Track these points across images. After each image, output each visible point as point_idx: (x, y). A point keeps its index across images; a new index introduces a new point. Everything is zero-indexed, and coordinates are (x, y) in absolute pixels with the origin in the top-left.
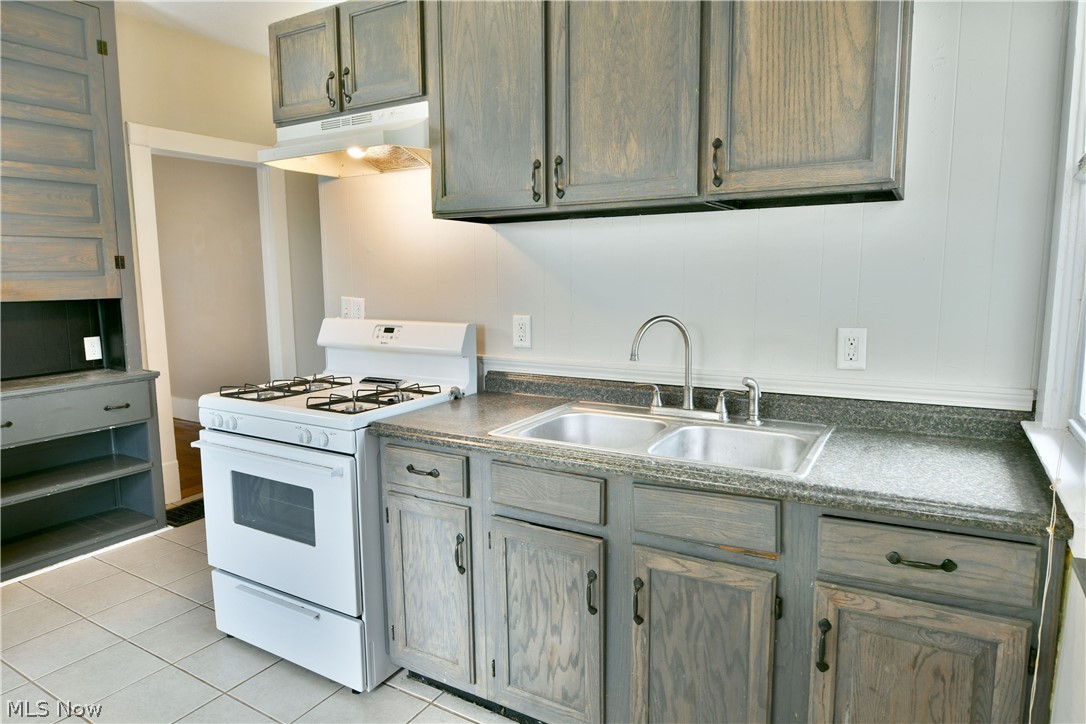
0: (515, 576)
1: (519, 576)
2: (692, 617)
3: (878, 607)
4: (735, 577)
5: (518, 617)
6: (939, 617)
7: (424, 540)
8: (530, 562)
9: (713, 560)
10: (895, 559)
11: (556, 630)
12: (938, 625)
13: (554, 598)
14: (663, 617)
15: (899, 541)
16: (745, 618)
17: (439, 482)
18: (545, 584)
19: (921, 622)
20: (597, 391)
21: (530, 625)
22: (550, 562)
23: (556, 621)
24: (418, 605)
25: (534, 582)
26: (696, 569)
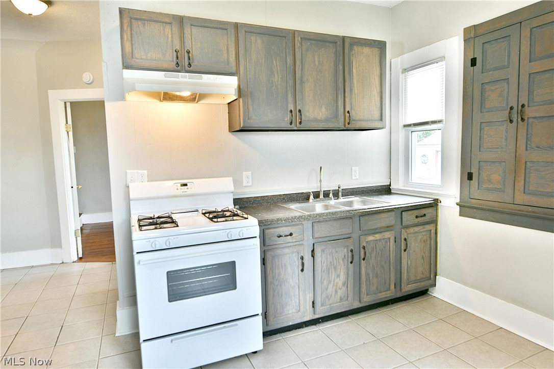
0: (324, 263)
1: (325, 263)
2: (376, 251)
3: (414, 230)
4: (387, 235)
5: (324, 279)
6: (423, 228)
7: (283, 266)
8: (330, 255)
9: (381, 232)
10: (417, 217)
11: (338, 276)
12: (423, 230)
13: (338, 265)
14: (369, 255)
15: (417, 212)
16: (389, 246)
17: (293, 238)
18: (335, 261)
19: (421, 231)
20: (284, 199)
21: (329, 279)
22: (337, 252)
23: (338, 273)
24: (280, 295)
25: (331, 262)
26: (378, 236)
